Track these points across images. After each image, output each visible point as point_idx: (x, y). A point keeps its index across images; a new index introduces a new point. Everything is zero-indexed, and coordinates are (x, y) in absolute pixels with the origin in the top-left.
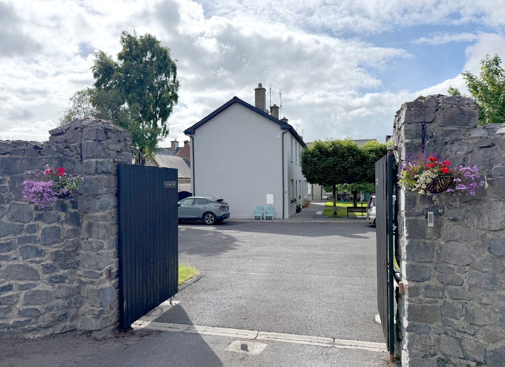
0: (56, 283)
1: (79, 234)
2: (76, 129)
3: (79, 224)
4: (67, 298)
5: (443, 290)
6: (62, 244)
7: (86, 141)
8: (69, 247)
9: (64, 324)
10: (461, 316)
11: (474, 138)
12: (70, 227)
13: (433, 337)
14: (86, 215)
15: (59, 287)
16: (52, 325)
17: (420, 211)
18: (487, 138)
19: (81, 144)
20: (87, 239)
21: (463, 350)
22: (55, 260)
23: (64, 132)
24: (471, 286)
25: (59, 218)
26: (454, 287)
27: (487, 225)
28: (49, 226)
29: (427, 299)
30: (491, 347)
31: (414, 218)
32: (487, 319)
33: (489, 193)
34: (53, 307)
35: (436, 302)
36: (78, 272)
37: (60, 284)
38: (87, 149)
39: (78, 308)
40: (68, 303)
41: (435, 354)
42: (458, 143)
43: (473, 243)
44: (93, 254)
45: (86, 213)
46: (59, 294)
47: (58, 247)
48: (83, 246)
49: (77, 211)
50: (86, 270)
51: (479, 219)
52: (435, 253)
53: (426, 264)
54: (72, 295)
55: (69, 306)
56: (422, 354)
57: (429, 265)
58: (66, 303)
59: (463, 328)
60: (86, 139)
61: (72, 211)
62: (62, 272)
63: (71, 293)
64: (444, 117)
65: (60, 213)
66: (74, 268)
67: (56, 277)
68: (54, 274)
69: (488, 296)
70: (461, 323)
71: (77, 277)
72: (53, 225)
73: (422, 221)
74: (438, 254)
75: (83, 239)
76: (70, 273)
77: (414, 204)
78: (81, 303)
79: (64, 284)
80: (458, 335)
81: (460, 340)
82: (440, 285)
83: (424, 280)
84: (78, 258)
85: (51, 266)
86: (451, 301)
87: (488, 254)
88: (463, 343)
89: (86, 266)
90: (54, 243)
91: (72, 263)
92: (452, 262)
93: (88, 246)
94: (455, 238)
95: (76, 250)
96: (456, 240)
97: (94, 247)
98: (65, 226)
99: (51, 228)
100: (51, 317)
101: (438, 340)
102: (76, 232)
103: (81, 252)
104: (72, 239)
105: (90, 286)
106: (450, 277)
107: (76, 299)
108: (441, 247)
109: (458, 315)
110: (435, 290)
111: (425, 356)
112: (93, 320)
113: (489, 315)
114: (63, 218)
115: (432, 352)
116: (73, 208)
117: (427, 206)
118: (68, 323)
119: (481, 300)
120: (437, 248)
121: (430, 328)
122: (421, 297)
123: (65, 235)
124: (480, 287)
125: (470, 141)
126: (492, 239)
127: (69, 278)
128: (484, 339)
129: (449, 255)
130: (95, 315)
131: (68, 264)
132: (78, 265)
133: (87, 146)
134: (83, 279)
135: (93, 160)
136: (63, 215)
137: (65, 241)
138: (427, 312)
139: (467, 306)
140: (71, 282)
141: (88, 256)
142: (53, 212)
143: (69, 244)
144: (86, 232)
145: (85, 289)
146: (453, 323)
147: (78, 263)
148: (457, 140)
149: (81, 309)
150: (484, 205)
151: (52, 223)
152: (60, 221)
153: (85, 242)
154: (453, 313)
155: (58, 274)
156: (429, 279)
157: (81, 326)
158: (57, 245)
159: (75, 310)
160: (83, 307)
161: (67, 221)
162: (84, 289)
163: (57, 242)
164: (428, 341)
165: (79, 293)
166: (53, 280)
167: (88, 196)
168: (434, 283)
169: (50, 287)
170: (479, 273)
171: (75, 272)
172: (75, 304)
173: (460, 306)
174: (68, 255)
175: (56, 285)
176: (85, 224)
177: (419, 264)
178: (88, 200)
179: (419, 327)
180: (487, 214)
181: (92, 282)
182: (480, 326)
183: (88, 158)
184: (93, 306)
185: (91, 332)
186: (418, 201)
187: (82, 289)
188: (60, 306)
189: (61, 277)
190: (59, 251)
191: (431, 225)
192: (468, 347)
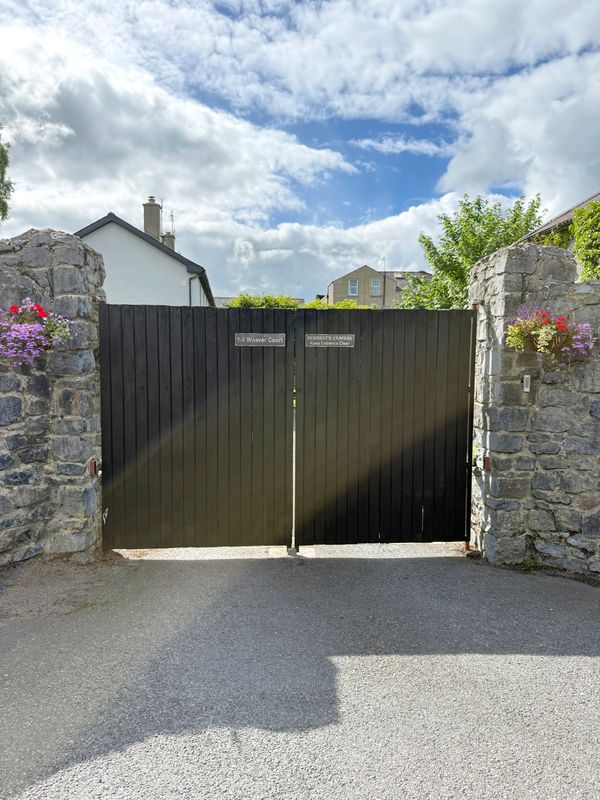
0: (15, 484)
1: (48, 408)
2: (41, 245)
3: (48, 395)
4: (30, 507)
5: (534, 461)
6: (23, 424)
7: (61, 266)
8: (33, 429)
9: (27, 547)
10: (556, 486)
11: (580, 294)
12: (35, 399)
13: (523, 513)
14: (58, 381)
15: (21, 491)
16: (10, 547)
17: (515, 374)
18: (594, 295)
19: (51, 270)
20: (62, 417)
21: (555, 523)
22: (12, 450)
23: (17, 248)
24: (569, 453)
25: (18, 385)
26: (548, 457)
27: (590, 387)
28: (4, 396)
29: (519, 472)
30: (587, 513)
31: (509, 382)
32: (584, 485)
33: (593, 354)
34: (13, 521)
35: (528, 474)
36: (46, 467)
37: (21, 486)
38: (62, 279)
39: (46, 522)
40: (33, 515)
41: (524, 532)
42: (562, 299)
43: (573, 407)
44: (74, 439)
45: (58, 377)
46: (19, 501)
47: (17, 429)
48: (54, 428)
49: (44, 374)
50: (61, 463)
51: (581, 381)
52: (529, 420)
53: (518, 434)
54: (37, 503)
55: (34, 520)
56: (511, 533)
57: (522, 435)
58: (30, 514)
59: (557, 498)
60: (61, 263)
61: (38, 373)
62: (23, 468)
63: (38, 499)
64: (544, 268)
65: (19, 377)
66: (40, 461)
67: (15, 476)
68: (13, 471)
69: (587, 461)
70: (556, 493)
71: (44, 475)
72: (10, 394)
73: (517, 385)
74: (532, 422)
75: (54, 417)
76: (36, 469)
77: (510, 366)
78: (51, 513)
79: (28, 486)
80: (551, 507)
81: (553, 514)
82: (532, 456)
83: (516, 451)
84: (46, 447)
85: (9, 458)
86: (543, 472)
87: (589, 417)
88: (556, 515)
89: (62, 457)
90: (12, 423)
91: (38, 454)
92: (549, 429)
93: (65, 428)
94: (554, 403)
95: (44, 434)
96: (553, 406)
97: (76, 428)
98: (28, 396)
99: (8, 400)
100: (9, 536)
101: (527, 517)
102: (43, 407)
103: (51, 436)
104: (37, 417)
105: (68, 487)
106: (544, 446)
107: (44, 508)
108: (535, 414)
109: (552, 485)
110: (527, 462)
111: (514, 535)
112: (73, 538)
113: (587, 481)
114: (24, 384)
115: (521, 529)
116: (38, 369)
117: (523, 369)
118: (32, 545)
119: (579, 466)
120: (531, 415)
121: (519, 504)
122: (513, 470)
123: (28, 411)
124: (579, 454)
125: (575, 298)
126: (595, 402)
127: (35, 476)
128: (580, 507)
129: (545, 422)
130: (77, 529)
131: (32, 455)
132: (46, 455)
133: (64, 273)
134: (54, 477)
135: (73, 296)
136: (24, 380)
137: (27, 420)
138: (519, 486)
139: (563, 474)
140: (37, 481)
141: (65, 442)
142: (9, 375)
143: (34, 424)
144: (61, 406)
145: (59, 492)
146: (546, 495)
147: (46, 453)
148: (560, 296)
149: (51, 523)
150: (588, 366)
151: (9, 391)
152: (21, 389)
153: (59, 422)
154: (545, 483)
155: (18, 470)
156: (521, 450)
157: (51, 548)
158: (15, 426)
159: (42, 524)
160: (55, 520)
161: (30, 389)
162: (56, 492)
163: (16, 421)
164: (517, 517)
165: (48, 499)
166: (11, 480)
167: (63, 351)
168: (526, 454)
169: (7, 491)
170: (578, 438)
171: (42, 468)
172: (42, 515)
173: (555, 476)
174: (32, 441)
175: (16, 488)
176: (57, 393)
177: (512, 434)
178: (64, 358)
179: (509, 503)
180: (590, 375)
181: (71, 482)
182: (576, 494)
183: (63, 292)
184: (72, 517)
185: (69, 554)
186: (514, 363)
187: (53, 492)
188: (22, 519)
189: (22, 474)
190: (18, 435)
191: (527, 390)
192: (563, 518)
